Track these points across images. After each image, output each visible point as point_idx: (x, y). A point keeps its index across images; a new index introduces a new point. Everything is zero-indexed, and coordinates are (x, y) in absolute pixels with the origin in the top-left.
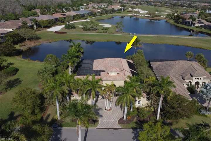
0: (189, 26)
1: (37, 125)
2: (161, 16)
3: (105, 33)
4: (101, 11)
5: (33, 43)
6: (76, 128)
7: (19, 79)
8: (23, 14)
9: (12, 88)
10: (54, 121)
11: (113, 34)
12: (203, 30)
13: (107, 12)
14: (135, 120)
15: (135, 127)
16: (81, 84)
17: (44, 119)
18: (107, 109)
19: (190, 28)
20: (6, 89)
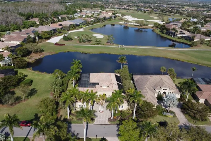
0: (171, 36)
1: (59, 122)
2: (148, 24)
3: (98, 45)
4: (94, 19)
5: (38, 55)
6: (83, 124)
7: (35, 89)
8: (24, 24)
9: (32, 96)
10: (65, 120)
11: (105, 46)
12: (184, 40)
13: (99, 20)
14: (119, 119)
15: (119, 123)
16: (84, 96)
17: (59, 118)
18: (100, 111)
19: (172, 38)
20: (28, 97)
